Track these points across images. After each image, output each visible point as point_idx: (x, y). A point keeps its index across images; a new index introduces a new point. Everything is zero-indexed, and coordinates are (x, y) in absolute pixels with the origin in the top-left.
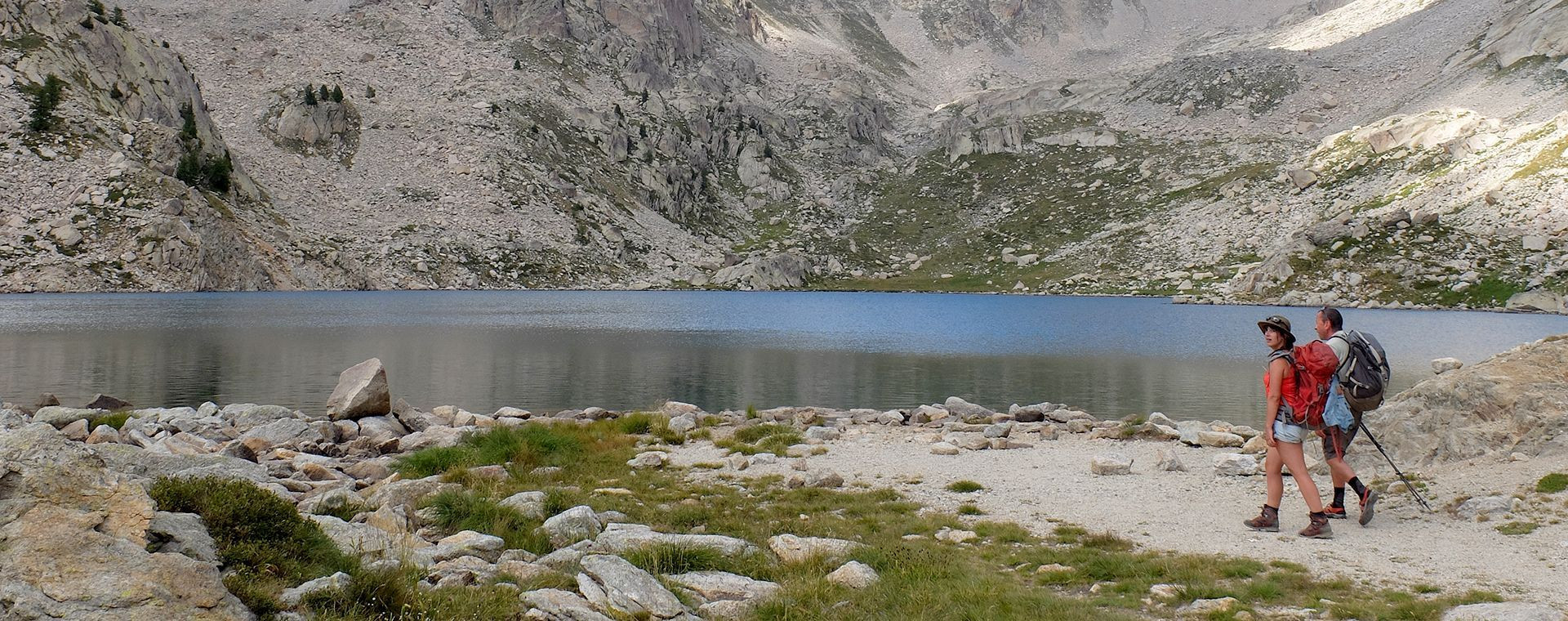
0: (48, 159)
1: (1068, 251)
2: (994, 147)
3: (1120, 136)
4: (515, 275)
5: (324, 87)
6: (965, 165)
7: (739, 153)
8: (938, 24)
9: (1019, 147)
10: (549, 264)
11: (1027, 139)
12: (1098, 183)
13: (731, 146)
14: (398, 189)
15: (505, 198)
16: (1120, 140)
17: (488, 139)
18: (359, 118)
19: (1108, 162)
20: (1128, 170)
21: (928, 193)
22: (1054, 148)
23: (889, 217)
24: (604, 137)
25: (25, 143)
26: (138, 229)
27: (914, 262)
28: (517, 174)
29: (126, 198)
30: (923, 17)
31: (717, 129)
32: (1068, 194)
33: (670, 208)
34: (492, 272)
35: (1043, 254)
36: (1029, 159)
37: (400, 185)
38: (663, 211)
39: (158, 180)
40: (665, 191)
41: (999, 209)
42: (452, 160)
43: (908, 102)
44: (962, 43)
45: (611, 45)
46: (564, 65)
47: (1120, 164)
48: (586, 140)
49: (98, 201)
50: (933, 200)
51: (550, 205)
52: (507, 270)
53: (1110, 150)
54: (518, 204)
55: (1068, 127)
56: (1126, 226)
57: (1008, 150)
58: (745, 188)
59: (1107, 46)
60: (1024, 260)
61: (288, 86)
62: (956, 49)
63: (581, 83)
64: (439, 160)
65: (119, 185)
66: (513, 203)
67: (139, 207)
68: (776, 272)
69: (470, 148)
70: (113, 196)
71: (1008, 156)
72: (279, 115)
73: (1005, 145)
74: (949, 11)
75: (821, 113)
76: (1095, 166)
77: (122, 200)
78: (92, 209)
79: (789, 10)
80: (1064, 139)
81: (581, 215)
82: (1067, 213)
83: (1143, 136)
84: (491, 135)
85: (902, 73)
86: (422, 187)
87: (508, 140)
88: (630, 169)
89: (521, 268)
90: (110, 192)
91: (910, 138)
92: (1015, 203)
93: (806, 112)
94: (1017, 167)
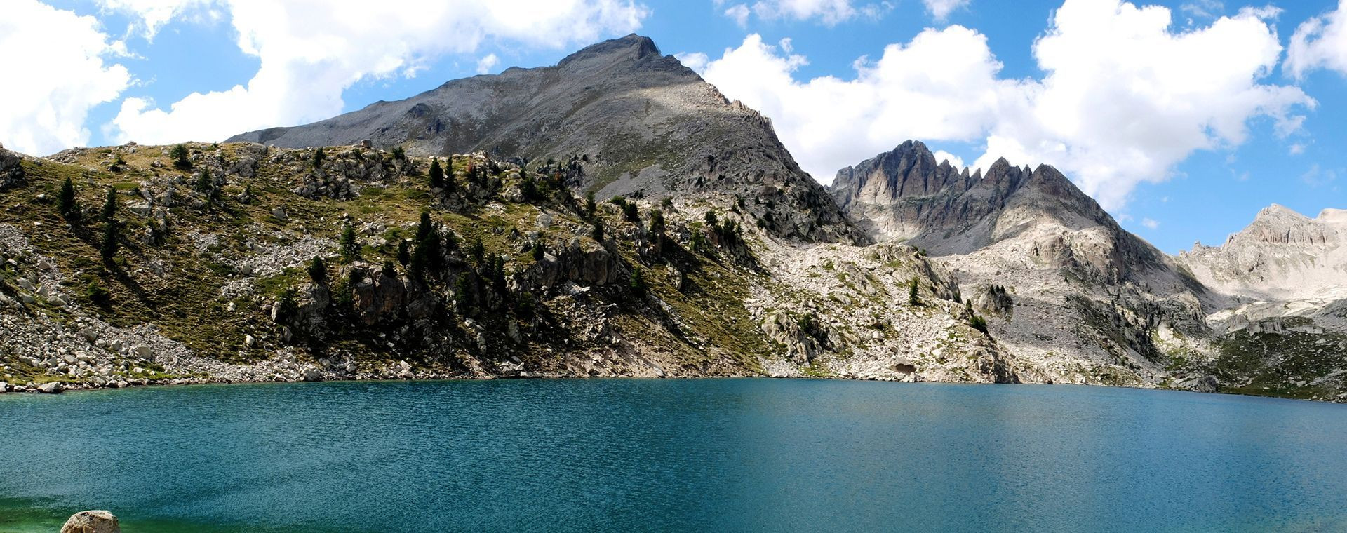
0: (919, 318)
1: (1318, 381)
2: (1270, 331)
3: (1324, 330)
4: (1100, 379)
5: (998, 286)
6: (1258, 337)
7: (1158, 325)
8: (1217, 272)
9: (1281, 331)
10: (1113, 375)
11: (1284, 328)
12: (1320, 350)
13: (1155, 321)
14: (1033, 334)
15: (1081, 341)
16: (1324, 332)
17: (1067, 313)
18: (1011, 300)
19: (1322, 341)
20: (1333, 346)
21: (1244, 349)
22: (1295, 333)
23: (1230, 359)
24: (1110, 315)
25: (909, 310)
26: (966, 352)
27: (1248, 380)
28: (1084, 330)
29: (957, 337)
30: (1211, 268)
31: (1149, 313)
32: (1308, 353)
33: (1139, 348)
34: (1091, 377)
35: (1308, 382)
36: (1286, 337)
37: (1034, 332)
38: (1136, 349)
39: (968, 329)
40: (1136, 341)
41: (1278, 359)
42: (1055, 322)
43: (1208, 305)
44: (1227, 281)
45: (1094, 272)
46: (1083, 280)
47: (1329, 342)
48: (1102, 315)
49: (945, 338)
50: (1246, 352)
51: (1098, 345)
52: (1096, 376)
53: (1321, 336)
54: (1086, 344)
55: (1300, 325)
56: (1342, 371)
57: (1276, 332)
58: (1162, 341)
59: (1288, 288)
60: (1300, 384)
61: (981, 285)
62: (1225, 283)
63: (1091, 289)
64: (1048, 321)
65: (952, 331)
66: (1085, 343)
67: (964, 341)
68: (1207, 384)
69: (1062, 317)
70: (951, 336)
71: (1277, 335)
72: (979, 298)
73: (1275, 330)
74: (1222, 267)
75: (1180, 308)
76: (1316, 342)
77: (955, 338)
78: (944, 342)
79: (1154, 261)
80: (1301, 329)
81: (1111, 350)
82: (1312, 363)
83: (1334, 331)
84: (1069, 311)
85: (1202, 292)
86: (1044, 334)
87: (1075, 313)
88: (1121, 329)
89: (1102, 375)
90: (949, 334)
91: (1214, 322)
92: (1285, 356)
93: (1174, 307)
94: (1282, 340)
